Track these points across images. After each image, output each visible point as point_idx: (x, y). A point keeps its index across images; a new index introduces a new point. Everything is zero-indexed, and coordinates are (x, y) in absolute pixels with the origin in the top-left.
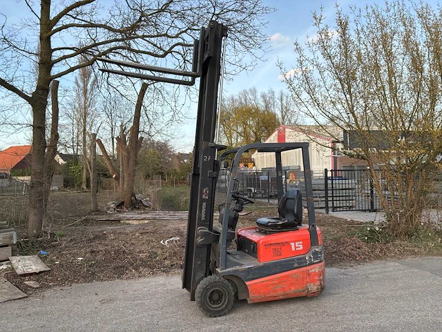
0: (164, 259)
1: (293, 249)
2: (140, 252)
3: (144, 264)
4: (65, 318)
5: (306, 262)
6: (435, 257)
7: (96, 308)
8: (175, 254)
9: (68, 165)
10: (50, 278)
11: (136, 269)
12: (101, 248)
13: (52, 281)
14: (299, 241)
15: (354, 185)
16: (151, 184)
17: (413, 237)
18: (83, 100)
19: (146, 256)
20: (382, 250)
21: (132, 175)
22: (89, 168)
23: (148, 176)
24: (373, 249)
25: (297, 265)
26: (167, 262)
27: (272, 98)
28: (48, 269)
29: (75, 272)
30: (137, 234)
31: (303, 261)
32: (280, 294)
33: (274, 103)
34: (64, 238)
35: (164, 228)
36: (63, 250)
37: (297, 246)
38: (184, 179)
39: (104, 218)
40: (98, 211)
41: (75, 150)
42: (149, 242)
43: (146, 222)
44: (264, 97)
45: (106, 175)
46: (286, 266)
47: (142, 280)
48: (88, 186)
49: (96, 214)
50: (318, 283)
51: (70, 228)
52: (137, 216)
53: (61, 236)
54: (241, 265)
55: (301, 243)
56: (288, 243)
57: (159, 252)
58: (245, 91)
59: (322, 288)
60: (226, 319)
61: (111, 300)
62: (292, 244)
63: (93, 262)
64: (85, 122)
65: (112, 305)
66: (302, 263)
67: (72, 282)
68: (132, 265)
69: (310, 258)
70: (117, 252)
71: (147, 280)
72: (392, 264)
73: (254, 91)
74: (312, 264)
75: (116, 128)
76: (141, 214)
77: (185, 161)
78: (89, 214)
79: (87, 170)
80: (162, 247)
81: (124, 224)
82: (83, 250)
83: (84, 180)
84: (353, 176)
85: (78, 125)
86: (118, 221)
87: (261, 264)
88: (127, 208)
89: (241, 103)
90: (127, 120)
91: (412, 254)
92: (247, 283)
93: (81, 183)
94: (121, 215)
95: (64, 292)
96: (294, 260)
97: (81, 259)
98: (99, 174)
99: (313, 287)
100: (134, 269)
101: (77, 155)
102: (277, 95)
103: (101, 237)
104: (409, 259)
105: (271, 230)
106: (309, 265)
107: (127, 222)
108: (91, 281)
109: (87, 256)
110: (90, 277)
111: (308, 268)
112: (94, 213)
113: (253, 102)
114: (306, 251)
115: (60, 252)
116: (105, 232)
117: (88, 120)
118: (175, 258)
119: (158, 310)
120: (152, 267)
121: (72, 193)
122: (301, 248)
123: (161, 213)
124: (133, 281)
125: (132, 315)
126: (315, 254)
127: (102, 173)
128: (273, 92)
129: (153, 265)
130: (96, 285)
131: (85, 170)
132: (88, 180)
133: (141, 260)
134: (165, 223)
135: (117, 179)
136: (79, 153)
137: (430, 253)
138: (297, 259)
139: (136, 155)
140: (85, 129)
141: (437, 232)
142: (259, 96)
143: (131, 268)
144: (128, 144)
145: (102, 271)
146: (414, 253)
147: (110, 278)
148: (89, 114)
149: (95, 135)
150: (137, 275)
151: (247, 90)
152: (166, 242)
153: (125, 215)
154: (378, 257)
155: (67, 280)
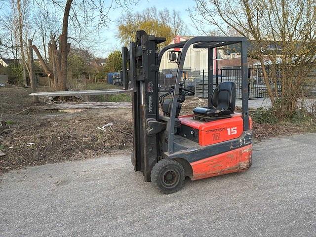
0: (104, 142)
1: (229, 134)
2: (83, 136)
3: (88, 146)
4: (25, 202)
5: (240, 144)
6: (313, 134)
7: (53, 190)
8: (113, 137)
9: (10, 67)
10: (6, 162)
11: (82, 151)
12: (47, 134)
13: (8, 165)
14: (234, 127)
15: (234, 80)
16: (79, 81)
17: (294, 119)
18: (18, 14)
19: (89, 139)
20: (273, 129)
21: (64, 74)
22: (28, 69)
23: (74, 76)
24: (266, 128)
25: (233, 147)
26: (107, 144)
27: (167, 14)
28: (3, 154)
29: (28, 155)
30: (77, 122)
31: (237, 143)
32: (217, 171)
33: (169, 19)
34: (15, 126)
35: (97, 116)
36: (15, 136)
37: (232, 131)
38: (103, 78)
39: (45, 108)
40: (39, 102)
41: (15, 55)
42: (88, 128)
43: (80, 110)
44: (161, 14)
45: (42, 74)
46: (224, 148)
47: (89, 161)
48: (28, 83)
49: (37, 105)
50: (248, 161)
51: (19, 116)
52: (71, 106)
53: (12, 124)
54: (186, 149)
55: (236, 128)
56: (225, 129)
57: (99, 136)
58: (148, 9)
59: (250, 164)
60: (174, 196)
61: (65, 182)
62: (229, 129)
63: (43, 147)
64: (21, 32)
65: (67, 187)
66: (236, 145)
67: (26, 165)
68: (77, 147)
69: (243, 141)
70: (64, 137)
71: (93, 160)
72: (285, 140)
73: (154, 10)
74: (243, 145)
75: (47, 37)
76: (74, 104)
77: (102, 64)
78: (32, 104)
79: (26, 71)
80: (101, 132)
81: (62, 112)
82: (32, 136)
83: (25, 78)
84: (230, 74)
85: (16, 35)
86: (57, 110)
87: (203, 147)
88: (62, 100)
89: (145, 19)
90: (55, 31)
91: (296, 132)
92: (191, 164)
93: (23, 81)
94: (58, 106)
95: (20, 176)
96: (230, 143)
97: (31, 144)
98: (36, 74)
99: (244, 165)
100: (80, 151)
101: (17, 60)
102: (171, 13)
103: (46, 124)
104: (295, 136)
105: (210, 118)
106: (242, 146)
107: (65, 111)
108: (43, 163)
109: (37, 141)
110: (42, 160)
111: (240, 149)
112: (36, 104)
113: (154, 18)
114: (239, 135)
115: (12, 138)
116: (49, 120)
117: (23, 31)
118: (113, 141)
119: (110, 190)
120: (95, 149)
121: (16, 88)
122: (236, 132)
123: (91, 104)
124: (81, 162)
125: (89, 197)
126: (247, 137)
127: (39, 73)
128: (167, 11)
129: (96, 147)
130: (49, 168)
131: (24, 71)
132: (28, 78)
133: (85, 143)
134: (96, 111)
135: (51, 77)
136: (18, 58)
137: (308, 130)
138: (233, 142)
139: (66, 57)
140: (21, 38)
141: (310, 115)
142: (158, 13)
143: (77, 150)
144: (58, 48)
145: (52, 154)
146: (297, 131)
147: (60, 160)
148: (23, 25)
149: (31, 41)
150: (83, 156)
151: (149, 8)
152: (103, 127)
153: (61, 105)
154: (271, 135)
155: (21, 163)
